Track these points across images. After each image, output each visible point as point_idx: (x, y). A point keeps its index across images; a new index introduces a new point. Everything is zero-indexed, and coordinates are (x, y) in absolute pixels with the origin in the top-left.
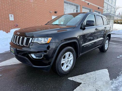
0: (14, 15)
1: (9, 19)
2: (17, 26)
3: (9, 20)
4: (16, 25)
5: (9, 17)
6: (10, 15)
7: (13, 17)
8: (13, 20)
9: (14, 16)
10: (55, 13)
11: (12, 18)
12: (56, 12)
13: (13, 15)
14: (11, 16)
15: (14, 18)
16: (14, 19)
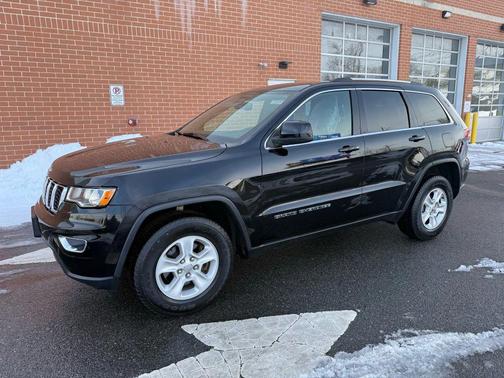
0: (124, 87)
1: (108, 100)
2: (134, 124)
3: (110, 104)
4: (131, 122)
5: (109, 96)
6: (112, 87)
7: (122, 93)
8: (123, 103)
9: (125, 91)
10: (280, 67)
11: (117, 98)
12: (283, 65)
13: (121, 88)
14: (117, 90)
15: (125, 96)
16: (125, 100)
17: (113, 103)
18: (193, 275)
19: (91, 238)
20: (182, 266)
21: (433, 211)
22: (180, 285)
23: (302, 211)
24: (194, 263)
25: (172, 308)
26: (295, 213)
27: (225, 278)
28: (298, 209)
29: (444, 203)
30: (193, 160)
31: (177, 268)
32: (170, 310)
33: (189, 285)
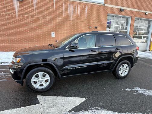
0: (55, 33)
4: (56, 41)
8: (54, 37)
12: (96, 28)
14: (53, 33)
15: (55, 35)
17: (52, 36)
18: (42, 83)
19: (15, 70)
20: (39, 80)
21: (124, 70)
22: (39, 85)
23: (77, 68)
24: (43, 79)
25: (36, 90)
26: (74, 68)
27: (52, 84)
28: (75, 67)
29: (128, 68)
30: (45, 52)
31: (38, 80)
32: (35, 91)
33: (41, 85)
